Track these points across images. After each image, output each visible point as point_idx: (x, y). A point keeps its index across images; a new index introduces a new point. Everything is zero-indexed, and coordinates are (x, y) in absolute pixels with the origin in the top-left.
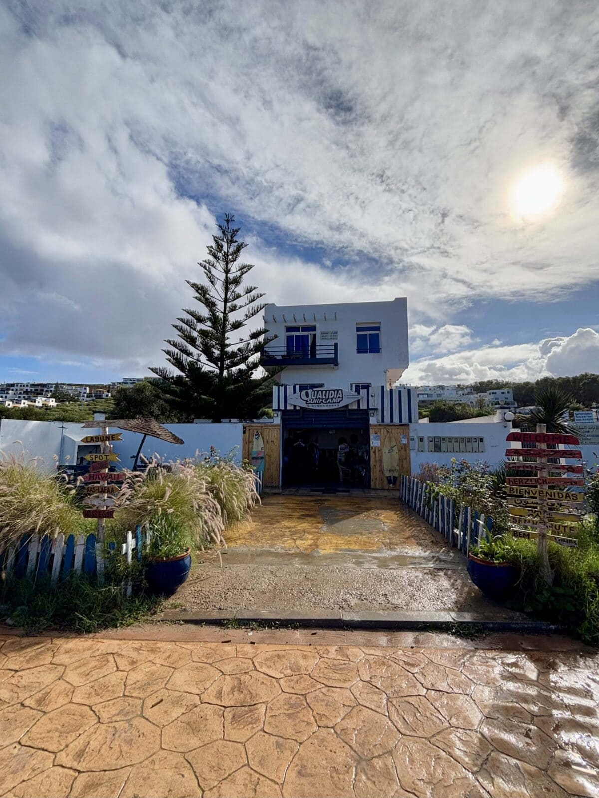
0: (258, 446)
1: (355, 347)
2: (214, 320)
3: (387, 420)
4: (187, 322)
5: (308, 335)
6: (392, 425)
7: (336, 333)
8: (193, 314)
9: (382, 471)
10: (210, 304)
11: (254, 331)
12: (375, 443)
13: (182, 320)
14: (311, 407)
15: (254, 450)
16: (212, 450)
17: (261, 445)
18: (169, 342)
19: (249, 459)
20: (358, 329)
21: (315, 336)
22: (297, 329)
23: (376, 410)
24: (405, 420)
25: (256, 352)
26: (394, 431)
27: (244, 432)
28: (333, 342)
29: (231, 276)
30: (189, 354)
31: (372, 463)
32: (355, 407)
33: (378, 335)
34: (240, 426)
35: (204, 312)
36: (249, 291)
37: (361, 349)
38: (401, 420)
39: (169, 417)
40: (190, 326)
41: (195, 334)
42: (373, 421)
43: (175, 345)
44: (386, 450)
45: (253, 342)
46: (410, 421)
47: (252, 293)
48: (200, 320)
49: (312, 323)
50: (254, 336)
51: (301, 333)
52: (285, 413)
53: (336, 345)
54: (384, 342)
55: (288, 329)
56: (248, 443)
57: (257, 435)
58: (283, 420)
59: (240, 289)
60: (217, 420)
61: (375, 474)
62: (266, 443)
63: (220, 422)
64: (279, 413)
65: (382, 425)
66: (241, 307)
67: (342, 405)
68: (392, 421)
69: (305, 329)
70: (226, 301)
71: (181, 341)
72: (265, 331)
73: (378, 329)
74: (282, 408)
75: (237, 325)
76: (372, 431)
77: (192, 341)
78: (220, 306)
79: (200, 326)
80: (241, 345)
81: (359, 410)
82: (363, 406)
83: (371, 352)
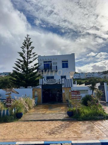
0: (36, 93)
1: (62, 66)
2: (25, 62)
3: (66, 86)
4: (18, 62)
5: (49, 64)
6: (67, 87)
7: (57, 63)
8: (19, 60)
9: (65, 98)
10: (24, 58)
11: (35, 64)
12: (63, 92)
13: (17, 62)
14: (48, 84)
15: (35, 94)
16: (26, 95)
17: (37, 93)
18: (13, 67)
19: (34, 97)
20: (62, 62)
21: (51, 64)
22: (47, 62)
23: (64, 84)
24: (70, 86)
25: (36, 69)
26: (68, 89)
27: (33, 90)
28: (56, 65)
29: (29, 50)
30: (19, 70)
31: (63, 96)
32: (59, 83)
33: (67, 63)
34: (32, 89)
35: (22, 59)
36: (33, 54)
37: (63, 67)
38: (69, 86)
39: (13, 86)
40: (19, 63)
41: (20, 65)
42: (63, 87)
43: (15, 68)
44: (66, 93)
45: (35, 67)
46: (71, 86)
47: (34, 54)
48: (21, 61)
49: (51, 60)
50: (35, 65)
51: (48, 63)
52: (42, 85)
53: (57, 66)
54: (69, 65)
55: (44, 62)
56: (34, 93)
57: (36, 91)
58: (42, 87)
59: (31, 53)
60: (26, 88)
61: (64, 99)
62: (38, 92)
63: (27, 88)
64: (41, 86)
65: (65, 87)
66: (32, 58)
67: (56, 83)
68: (67, 86)
69: (49, 62)
70: (28, 56)
71: (16, 67)
72: (38, 64)
73: (67, 61)
74: (42, 84)
75: (31, 62)
76: (63, 89)
77: (19, 67)
78: (26, 58)
79: (21, 63)
80: (32, 68)
81: (60, 84)
82: (61, 83)
83: (66, 68)
